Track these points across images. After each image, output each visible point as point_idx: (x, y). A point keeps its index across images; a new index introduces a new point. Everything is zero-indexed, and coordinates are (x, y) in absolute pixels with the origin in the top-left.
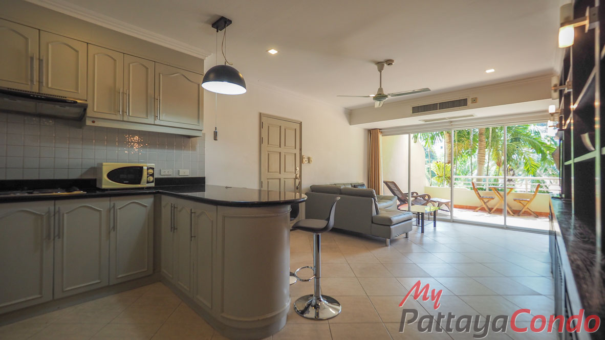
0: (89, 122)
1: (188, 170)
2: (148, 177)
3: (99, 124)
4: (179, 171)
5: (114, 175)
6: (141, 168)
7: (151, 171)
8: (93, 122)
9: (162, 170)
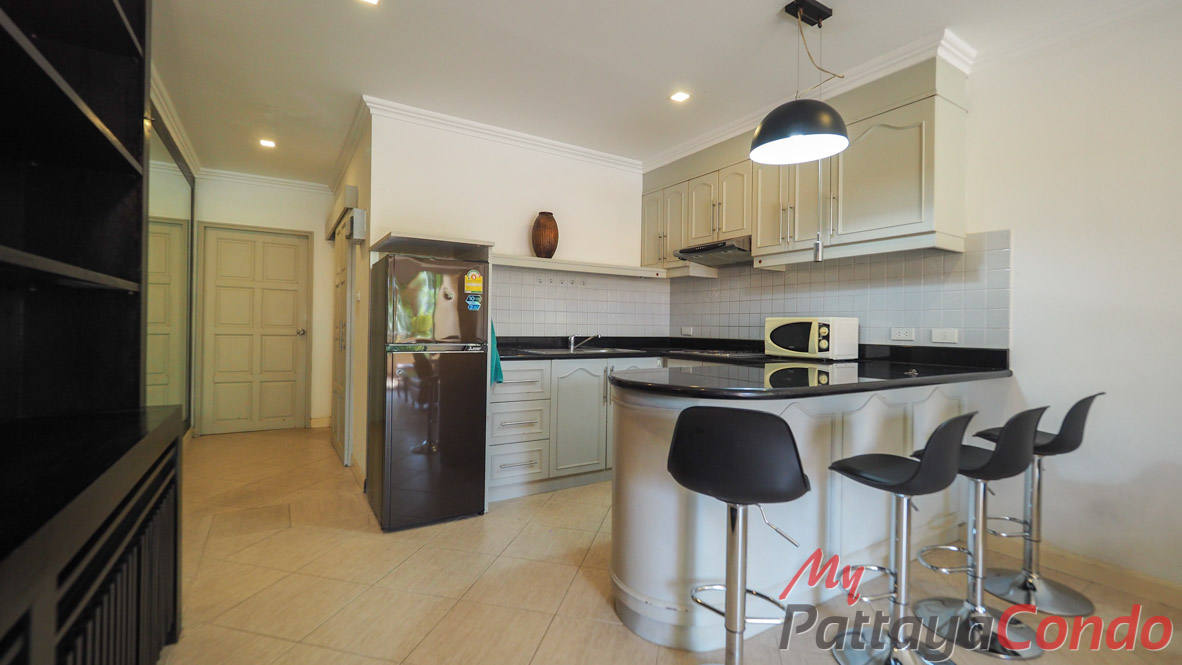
0: (756, 265)
1: (956, 331)
2: (820, 341)
3: (767, 263)
4: (931, 332)
5: (779, 335)
6: (809, 324)
7: (824, 330)
8: (760, 262)
9: (893, 329)
